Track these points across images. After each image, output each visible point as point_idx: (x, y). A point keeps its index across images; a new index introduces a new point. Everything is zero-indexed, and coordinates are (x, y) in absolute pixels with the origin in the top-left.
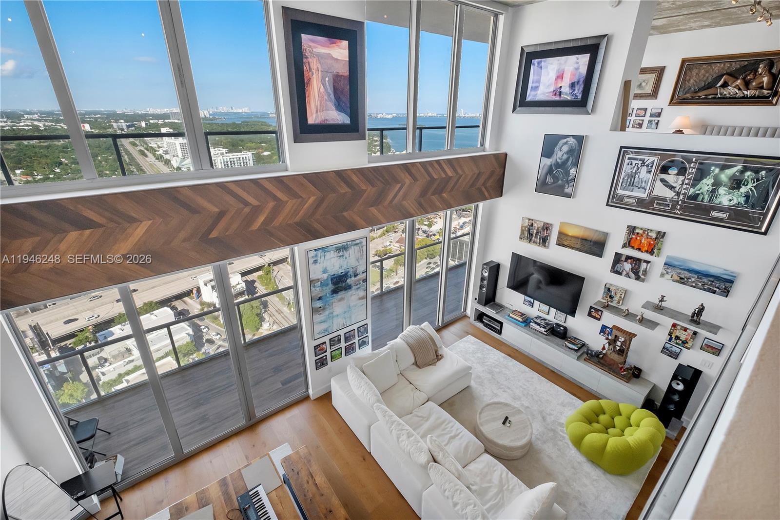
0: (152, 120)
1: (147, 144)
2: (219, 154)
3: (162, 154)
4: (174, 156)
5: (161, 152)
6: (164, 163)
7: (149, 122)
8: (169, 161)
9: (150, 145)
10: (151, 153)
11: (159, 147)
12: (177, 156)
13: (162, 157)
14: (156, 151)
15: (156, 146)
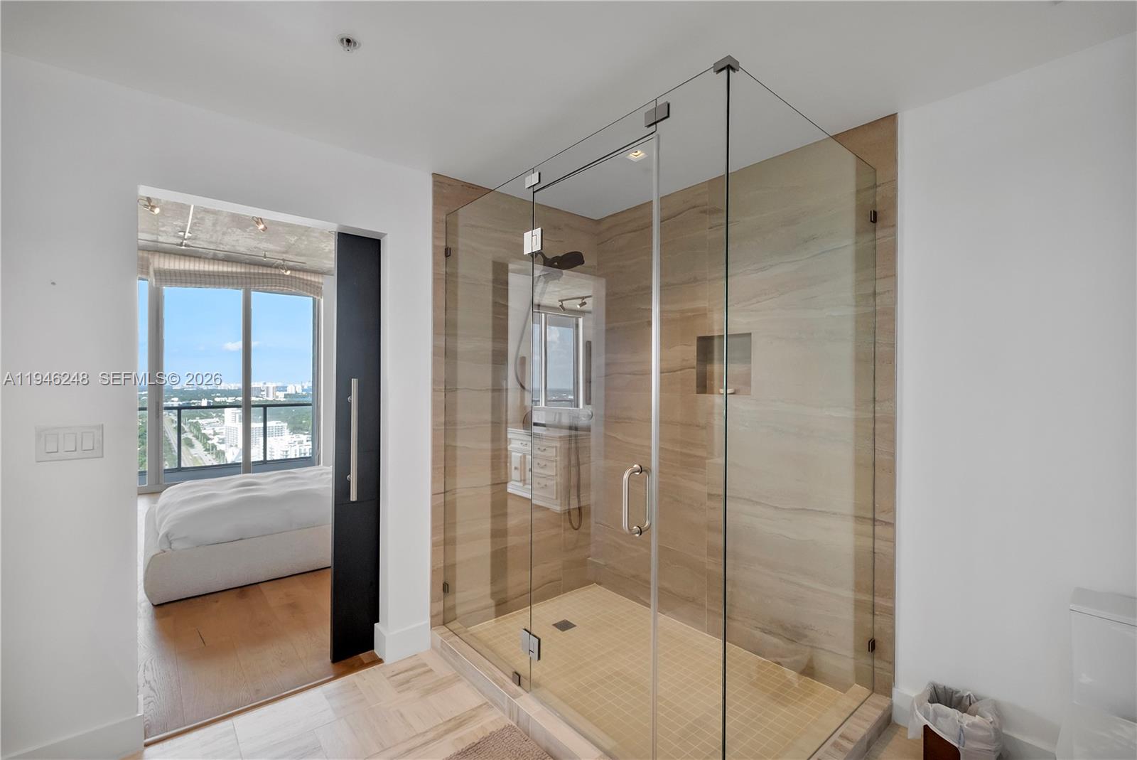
0: (218, 397)
1: (199, 430)
2: (296, 443)
3: (216, 444)
4: (231, 446)
5: (215, 441)
6: (214, 457)
7: (213, 400)
8: (223, 453)
9: (203, 431)
10: (201, 441)
11: (215, 434)
12: (236, 446)
13: (214, 446)
14: (209, 439)
15: (212, 432)
